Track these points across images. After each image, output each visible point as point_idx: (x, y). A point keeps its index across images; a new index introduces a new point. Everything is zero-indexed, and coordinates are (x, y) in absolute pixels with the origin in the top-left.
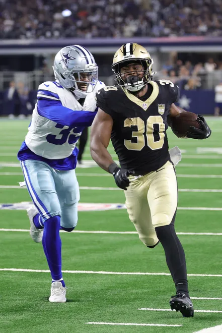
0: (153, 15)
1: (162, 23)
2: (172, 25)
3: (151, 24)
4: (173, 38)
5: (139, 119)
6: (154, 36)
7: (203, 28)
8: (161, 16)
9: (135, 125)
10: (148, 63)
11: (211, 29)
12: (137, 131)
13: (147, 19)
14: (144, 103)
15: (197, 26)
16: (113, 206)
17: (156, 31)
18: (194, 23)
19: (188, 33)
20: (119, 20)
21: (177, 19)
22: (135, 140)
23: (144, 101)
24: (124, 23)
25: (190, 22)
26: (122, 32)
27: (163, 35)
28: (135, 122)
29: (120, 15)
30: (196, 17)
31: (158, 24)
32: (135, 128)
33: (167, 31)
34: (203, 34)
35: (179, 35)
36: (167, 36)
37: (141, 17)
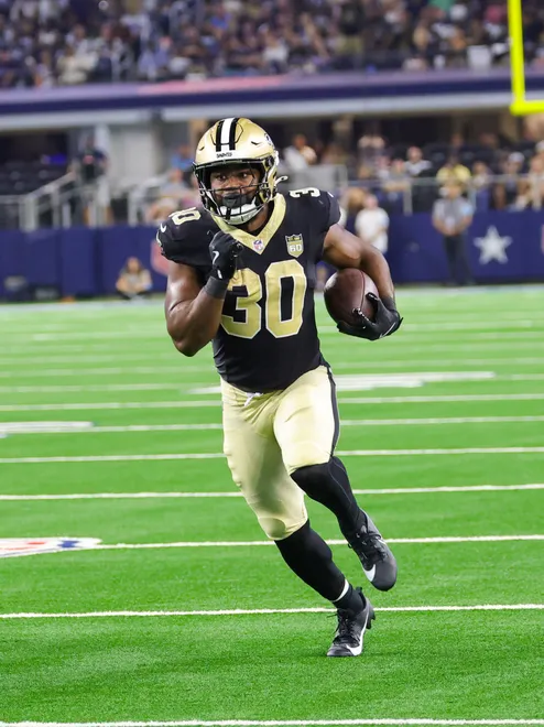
0: (140, 23)
1: (165, 44)
2: (191, 49)
3: (136, 47)
4: (196, 83)
5: (247, 271)
6: (144, 80)
7: (277, 52)
8: (162, 25)
9: (240, 284)
10: (267, 165)
11: (299, 54)
12: (247, 296)
13: (125, 34)
14: (256, 238)
15: (260, 48)
16: (52, 544)
17: (148, 64)
18: (252, 41)
19: (235, 68)
20: (48, 38)
21: (205, 33)
22: (241, 317)
23: (256, 235)
24: (61, 47)
25: (240, 35)
26: (56, 73)
27: (168, 76)
28: (241, 279)
29: (51, 25)
30: (258, 23)
31: (152, 46)
32: (242, 291)
33: (178, 64)
34: (277, 68)
35: (212, 75)
36: (180, 77)
37: (106, 29)
